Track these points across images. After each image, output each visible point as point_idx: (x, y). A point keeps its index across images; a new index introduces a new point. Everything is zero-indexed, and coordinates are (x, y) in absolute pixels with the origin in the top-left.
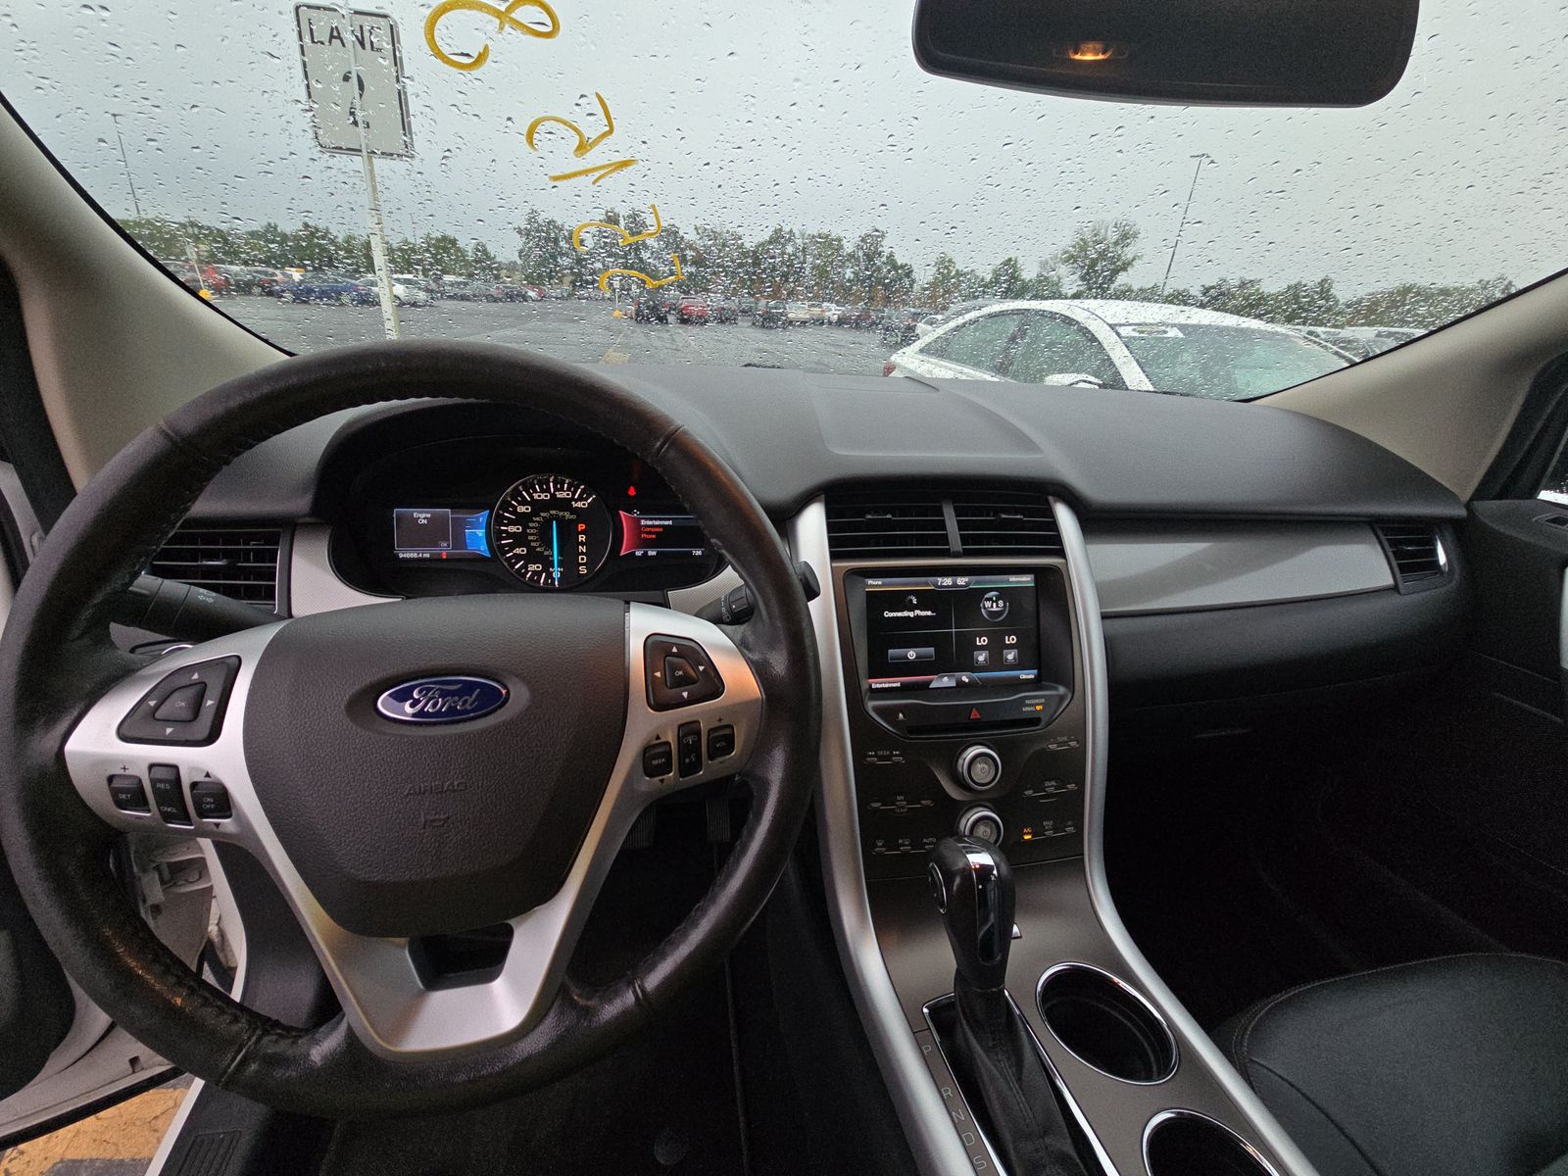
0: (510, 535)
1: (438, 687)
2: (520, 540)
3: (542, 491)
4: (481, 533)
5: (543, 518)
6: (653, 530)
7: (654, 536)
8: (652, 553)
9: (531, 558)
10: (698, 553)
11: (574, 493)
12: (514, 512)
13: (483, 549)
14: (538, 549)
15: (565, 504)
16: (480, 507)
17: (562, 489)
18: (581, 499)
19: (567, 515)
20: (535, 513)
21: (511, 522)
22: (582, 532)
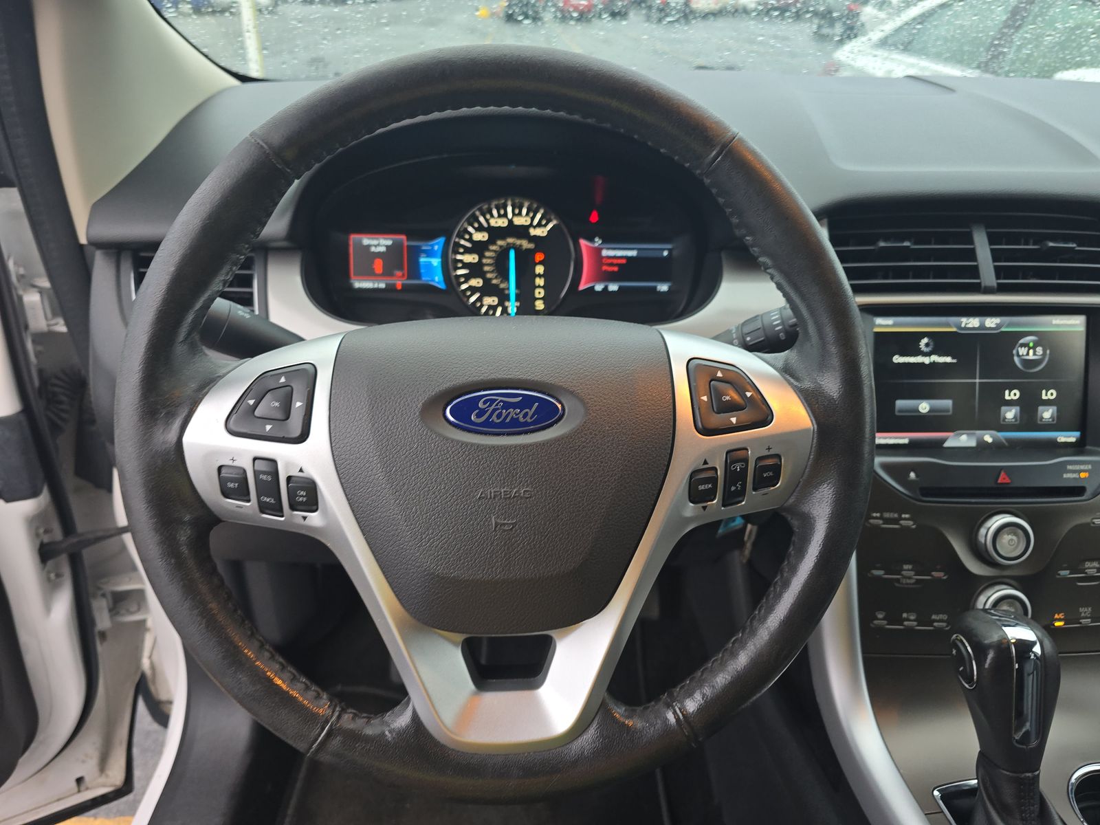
0: (465, 265)
1: (500, 398)
2: (476, 270)
3: (500, 216)
4: (436, 262)
5: (501, 247)
6: (615, 261)
7: (616, 269)
8: (613, 287)
9: (487, 290)
10: (663, 287)
11: (533, 219)
12: (470, 240)
13: (438, 280)
14: (494, 282)
15: (522, 232)
16: (431, 236)
17: (520, 214)
18: (539, 225)
19: (525, 244)
20: (492, 241)
21: (467, 251)
22: (540, 263)
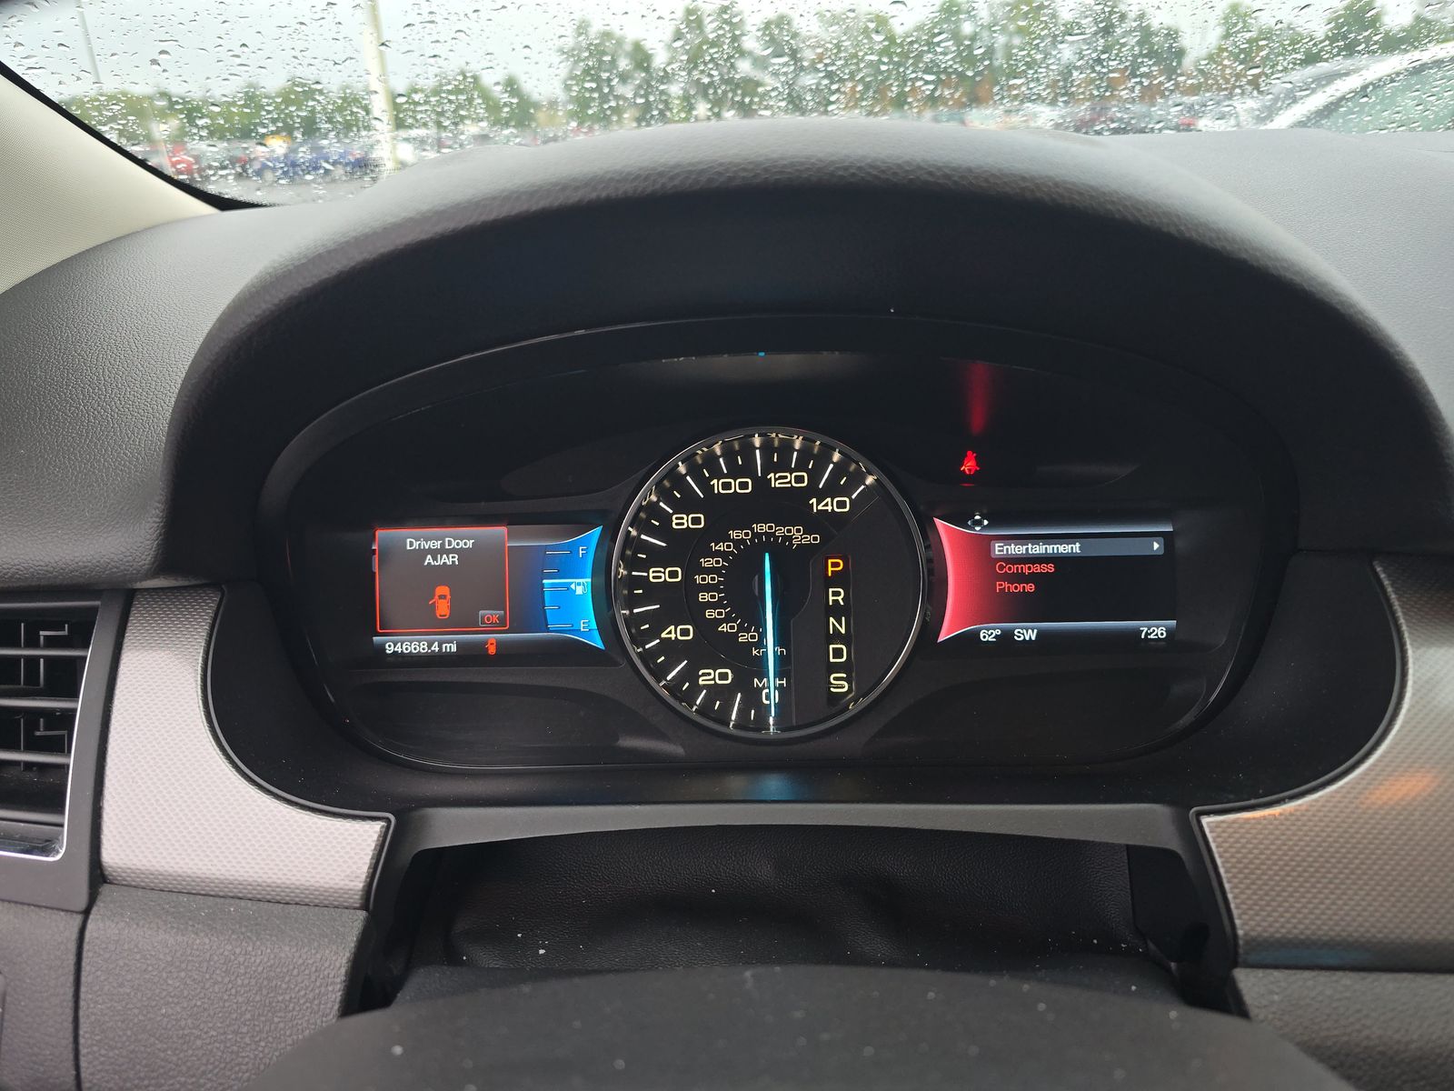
0: (653, 592)
2: (678, 603)
3: (735, 472)
4: (581, 587)
5: (737, 543)
6: (1026, 569)
7: (1030, 588)
8: (1026, 633)
9: (709, 648)
10: (1157, 630)
11: (815, 475)
12: (665, 531)
13: (586, 627)
14: (724, 628)
15: (791, 507)
16: (579, 523)
17: (784, 466)
18: (832, 490)
19: (799, 536)
20: (716, 530)
21: (657, 558)
22: (837, 579)
